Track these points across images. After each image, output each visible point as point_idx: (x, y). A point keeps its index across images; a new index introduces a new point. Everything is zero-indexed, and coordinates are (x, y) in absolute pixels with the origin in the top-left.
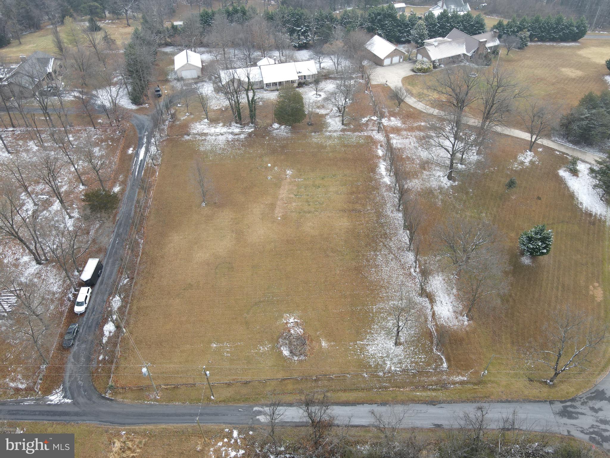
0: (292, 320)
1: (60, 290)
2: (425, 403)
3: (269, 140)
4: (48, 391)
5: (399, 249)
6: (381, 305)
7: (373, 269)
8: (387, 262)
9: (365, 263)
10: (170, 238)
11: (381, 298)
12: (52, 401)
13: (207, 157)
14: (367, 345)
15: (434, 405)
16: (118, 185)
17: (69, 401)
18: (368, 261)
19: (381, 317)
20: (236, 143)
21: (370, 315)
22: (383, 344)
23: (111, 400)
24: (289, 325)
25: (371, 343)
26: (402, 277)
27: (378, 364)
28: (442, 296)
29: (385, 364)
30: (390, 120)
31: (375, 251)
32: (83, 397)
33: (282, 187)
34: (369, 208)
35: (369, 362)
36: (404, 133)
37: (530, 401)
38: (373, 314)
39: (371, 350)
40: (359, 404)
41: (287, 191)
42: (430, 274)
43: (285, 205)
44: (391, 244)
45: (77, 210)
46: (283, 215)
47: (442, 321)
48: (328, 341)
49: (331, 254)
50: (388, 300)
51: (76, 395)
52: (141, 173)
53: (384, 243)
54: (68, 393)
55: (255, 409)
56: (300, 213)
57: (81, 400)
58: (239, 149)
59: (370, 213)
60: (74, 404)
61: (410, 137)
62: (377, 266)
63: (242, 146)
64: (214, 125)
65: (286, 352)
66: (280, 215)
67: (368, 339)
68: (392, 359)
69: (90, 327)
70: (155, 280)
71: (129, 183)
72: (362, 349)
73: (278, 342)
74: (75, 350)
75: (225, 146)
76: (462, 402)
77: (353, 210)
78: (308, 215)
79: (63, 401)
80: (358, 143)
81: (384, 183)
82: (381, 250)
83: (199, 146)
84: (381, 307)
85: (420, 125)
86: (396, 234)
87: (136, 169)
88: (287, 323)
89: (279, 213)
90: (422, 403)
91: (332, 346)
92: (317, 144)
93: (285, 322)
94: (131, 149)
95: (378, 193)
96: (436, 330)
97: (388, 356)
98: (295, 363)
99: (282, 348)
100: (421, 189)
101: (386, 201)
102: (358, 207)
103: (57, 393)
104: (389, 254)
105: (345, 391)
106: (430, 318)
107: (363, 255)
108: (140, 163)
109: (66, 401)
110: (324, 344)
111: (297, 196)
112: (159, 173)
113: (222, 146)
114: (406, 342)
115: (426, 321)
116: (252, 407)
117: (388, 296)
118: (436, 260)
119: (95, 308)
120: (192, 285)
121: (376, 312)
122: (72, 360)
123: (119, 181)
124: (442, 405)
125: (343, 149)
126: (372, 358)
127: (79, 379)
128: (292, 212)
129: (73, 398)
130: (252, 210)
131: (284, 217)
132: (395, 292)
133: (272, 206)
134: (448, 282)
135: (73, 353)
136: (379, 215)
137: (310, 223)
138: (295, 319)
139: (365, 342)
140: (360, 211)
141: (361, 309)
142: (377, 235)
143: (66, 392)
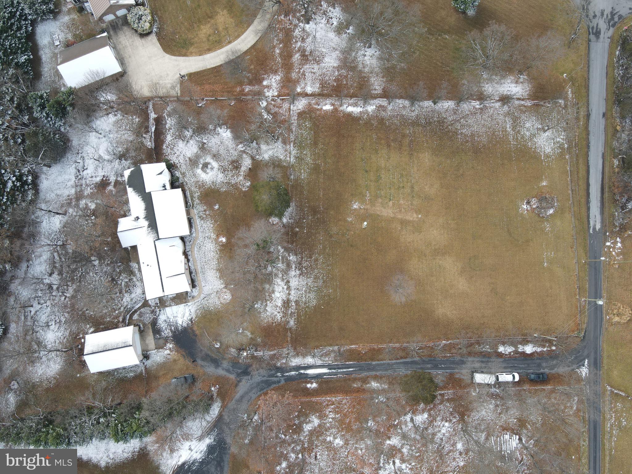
0: (525, 207)
1: (493, 401)
2: (588, 120)
3: (301, 227)
4: (579, 379)
5: (455, 113)
6: (511, 138)
7: (476, 138)
8: (469, 126)
9: (469, 144)
10: (441, 317)
11: (504, 136)
12: (586, 374)
13: (329, 296)
14: (544, 152)
15: (590, 115)
16: (368, 385)
17: (586, 361)
18: (467, 142)
19: (521, 139)
20: (304, 265)
21: (520, 147)
22: (544, 141)
23: (585, 332)
24: (529, 209)
25: (543, 150)
26: (484, 116)
27: (559, 147)
28: (503, 89)
29: (559, 142)
30: (269, 87)
31: (457, 134)
32: (583, 352)
33: (378, 213)
34: (408, 132)
35: (558, 153)
36: (294, 75)
37: (589, 53)
38: (518, 145)
39: (548, 150)
40: (588, 163)
41: (385, 208)
42: (482, 94)
43: (403, 210)
44: (450, 119)
45: (402, 418)
46: (416, 213)
47: (525, 94)
48: (542, 180)
49: (461, 172)
50: (506, 131)
51: (582, 358)
52: (351, 364)
53: (449, 125)
54: (581, 364)
55: (591, 231)
56: (413, 197)
57: (586, 353)
58: (316, 260)
59: (413, 132)
60: (588, 357)
61: (301, 71)
62: (473, 135)
63: (311, 257)
64: (267, 294)
65: (551, 211)
66: (415, 215)
67: (540, 151)
68: (555, 137)
69: (528, 364)
70: (486, 321)
71: (364, 374)
72: (547, 156)
73: (543, 217)
74: (548, 370)
75: (310, 277)
76: (588, 96)
77: (410, 147)
78: (416, 189)
79: (586, 366)
80: (310, 129)
81: (373, 111)
82: (456, 129)
83: (307, 307)
84: (512, 138)
85: (280, 54)
86: (439, 113)
87: (343, 372)
88: (527, 210)
89: (413, 217)
90: (589, 122)
91: (546, 177)
92: (310, 174)
93: (526, 212)
94: (309, 386)
95: (389, 120)
96: (533, 100)
97: (553, 139)
98: (559, 205)
99: (548, 214)
100: (383, 77)
101: (398, 114)
102: (406, 141)
103: (581, 372)
104: (460, 123)
105: (578, 172)
106: (523, 102)
107: (462, 144)
108: (335, 369)
109: (586, 363)
110: (544, 184)
111: (391, 198)
112: (352, 344)
113: (310, 281)
114: (542, 124)
115: (525, 106)
116: (590, 234)
117: (502, 131)
118: (468, 84)
119: (512, 365)
120: (493, 289)
121: (517, 142)
122: (556, 369)
123: (361, 386)
124: (590, 110)
125: (320, 146)
126: (555, 150)
127: (570, 360)
128: (412, 204)
129: (585, 359)
130: (409, 243)
131: (418, 211)
132: (498, 125)
133: (404, 223)
134: (490, 80)
135: (550, 371)
136: (415, 123)
137: (426, 187)
138: (524, 205)
139: (542, 154)
140: (411, 141)
141: (514, 153)
142: (440, 129)
143: (580, 366)
